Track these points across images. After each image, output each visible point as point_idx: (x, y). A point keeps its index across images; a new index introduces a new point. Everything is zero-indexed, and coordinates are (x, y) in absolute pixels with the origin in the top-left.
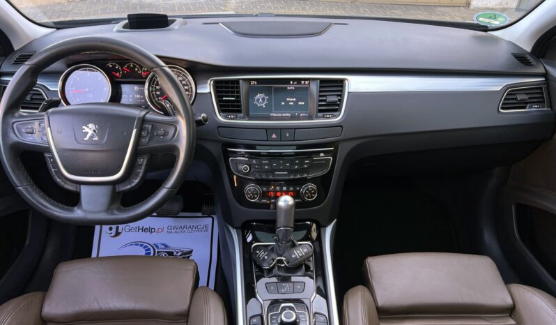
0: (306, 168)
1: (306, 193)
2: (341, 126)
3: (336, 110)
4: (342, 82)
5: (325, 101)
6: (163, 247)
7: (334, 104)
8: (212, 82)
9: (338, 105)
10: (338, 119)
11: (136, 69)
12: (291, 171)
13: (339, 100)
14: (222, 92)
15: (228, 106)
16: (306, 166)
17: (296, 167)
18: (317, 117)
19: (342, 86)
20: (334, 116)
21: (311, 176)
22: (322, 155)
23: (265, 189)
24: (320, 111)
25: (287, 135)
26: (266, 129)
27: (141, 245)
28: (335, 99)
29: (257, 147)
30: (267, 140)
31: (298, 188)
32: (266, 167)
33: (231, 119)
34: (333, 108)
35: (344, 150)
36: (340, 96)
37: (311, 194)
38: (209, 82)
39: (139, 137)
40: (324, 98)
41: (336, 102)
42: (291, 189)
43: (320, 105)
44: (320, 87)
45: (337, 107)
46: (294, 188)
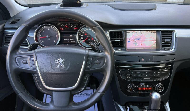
1: (159, 88)
2: (175, 54)
3: (170, 46)
4: (171, 32)
7: (168, 43)
8: (109, 32)
9: (170, 43)
10: (172, 51)
11: (71, 26)
12: (151, 78)
13: (171, 41)
14: (113, 37)
16: (158, 75)
17: (154, 75)
18: (162, 50)
19: (172, 34)
20: (169, 49)
21: (161, 79)
22: (166, 69)
23: (138, 86)
24: (163, 46)
25: (150, 59)
26: (138, 56)
28: (169, 40)
29: (133, 65)
30: (140, 62)
31: (154, 86)
32: (139, 75)
33: (119, 51)
34: (167, 45)
36: (171, 39)
37: (161, 89)
38: (107, 32)
39: (86, 65)
40: (164, 40)
41: (169, 42)
42: (151, 86)
43: (162, 44)
44: (162, 34)
45: (170, 45)
46: (153, 86)
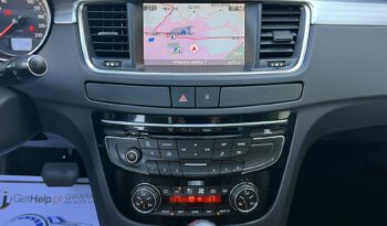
0: (239, 155)
1: (239, 200)
3: (289, 55)
5: (271, 39)
7: (285, 44)
8: (81, 7)
9: (293, 46)
12: (214, 162)
13: (295, 38)
15: (109, 47)
16: (239, 152)
17: (222, 154)
18: (258, 66)
19: (298, 16)
20: (288, 65)
21: (249, 168)
22: (267, 132)
23: (166, 191)
24: (263, 56)
25: (207, 97)
26: (170, 87)
28: (288, 36)
30: (171, 107)
31: (225, 191)
32: (169, 154)
33: (111, 68)
34: (285, 51)
35: (305, 123)
36: (296, 31)
37: (248, 201)
38: (75, 5)
40: (270, 35)
41: (289, 41)
42: (213, 191)
43: (263, 47)
44: (264, 16)
45: (291, 50)
46: (219, 191)
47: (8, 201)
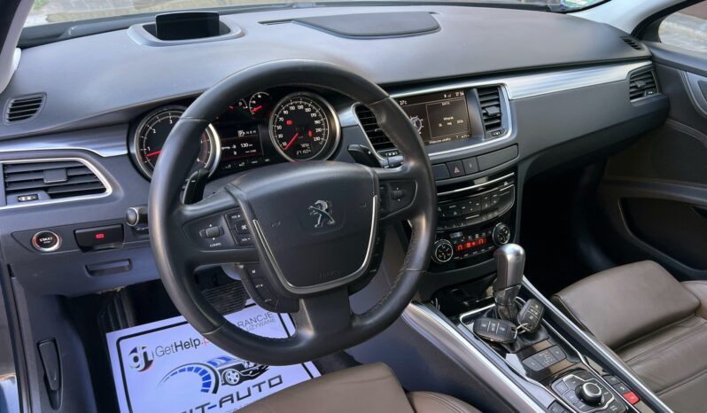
0: (495, 204)
2: (517, 144)
3: (499, 125)
4: (495, 90)
5: (487, 114)
6: (223, 361)
7: (495, 117)
10: (508, 136)
12: (481, 213)
13: (499, 111)
16: (495, 202)
17: (486, 206)
18: (487, 138)
19: (497, 94)
20: (501, 133)
21: (501, 212)
22: (506, 183)
23: (455, 242)
24: (488, 127)
25: (471, 166)
26: (445, 163)
27: (190, 369)
28: (495, 110)
30: (451, 178)
31: (490, 232)
32: (455, 213)
34: (495, 122)
35: (523, 170)
37: (505, 236)
38: (350, 109)
40: (486, 111)
41: (497, 114)
42: (484, 234)
43: (485, 121)
44: (480, 97)
45: (498, 121)
46: (487, 233)
47: (149, 359)
